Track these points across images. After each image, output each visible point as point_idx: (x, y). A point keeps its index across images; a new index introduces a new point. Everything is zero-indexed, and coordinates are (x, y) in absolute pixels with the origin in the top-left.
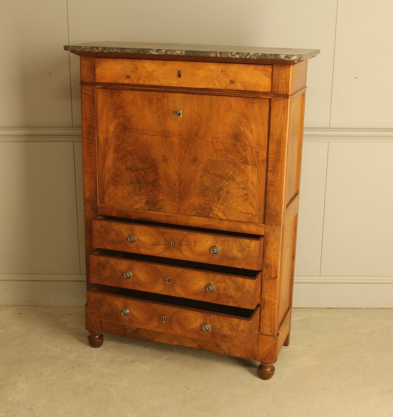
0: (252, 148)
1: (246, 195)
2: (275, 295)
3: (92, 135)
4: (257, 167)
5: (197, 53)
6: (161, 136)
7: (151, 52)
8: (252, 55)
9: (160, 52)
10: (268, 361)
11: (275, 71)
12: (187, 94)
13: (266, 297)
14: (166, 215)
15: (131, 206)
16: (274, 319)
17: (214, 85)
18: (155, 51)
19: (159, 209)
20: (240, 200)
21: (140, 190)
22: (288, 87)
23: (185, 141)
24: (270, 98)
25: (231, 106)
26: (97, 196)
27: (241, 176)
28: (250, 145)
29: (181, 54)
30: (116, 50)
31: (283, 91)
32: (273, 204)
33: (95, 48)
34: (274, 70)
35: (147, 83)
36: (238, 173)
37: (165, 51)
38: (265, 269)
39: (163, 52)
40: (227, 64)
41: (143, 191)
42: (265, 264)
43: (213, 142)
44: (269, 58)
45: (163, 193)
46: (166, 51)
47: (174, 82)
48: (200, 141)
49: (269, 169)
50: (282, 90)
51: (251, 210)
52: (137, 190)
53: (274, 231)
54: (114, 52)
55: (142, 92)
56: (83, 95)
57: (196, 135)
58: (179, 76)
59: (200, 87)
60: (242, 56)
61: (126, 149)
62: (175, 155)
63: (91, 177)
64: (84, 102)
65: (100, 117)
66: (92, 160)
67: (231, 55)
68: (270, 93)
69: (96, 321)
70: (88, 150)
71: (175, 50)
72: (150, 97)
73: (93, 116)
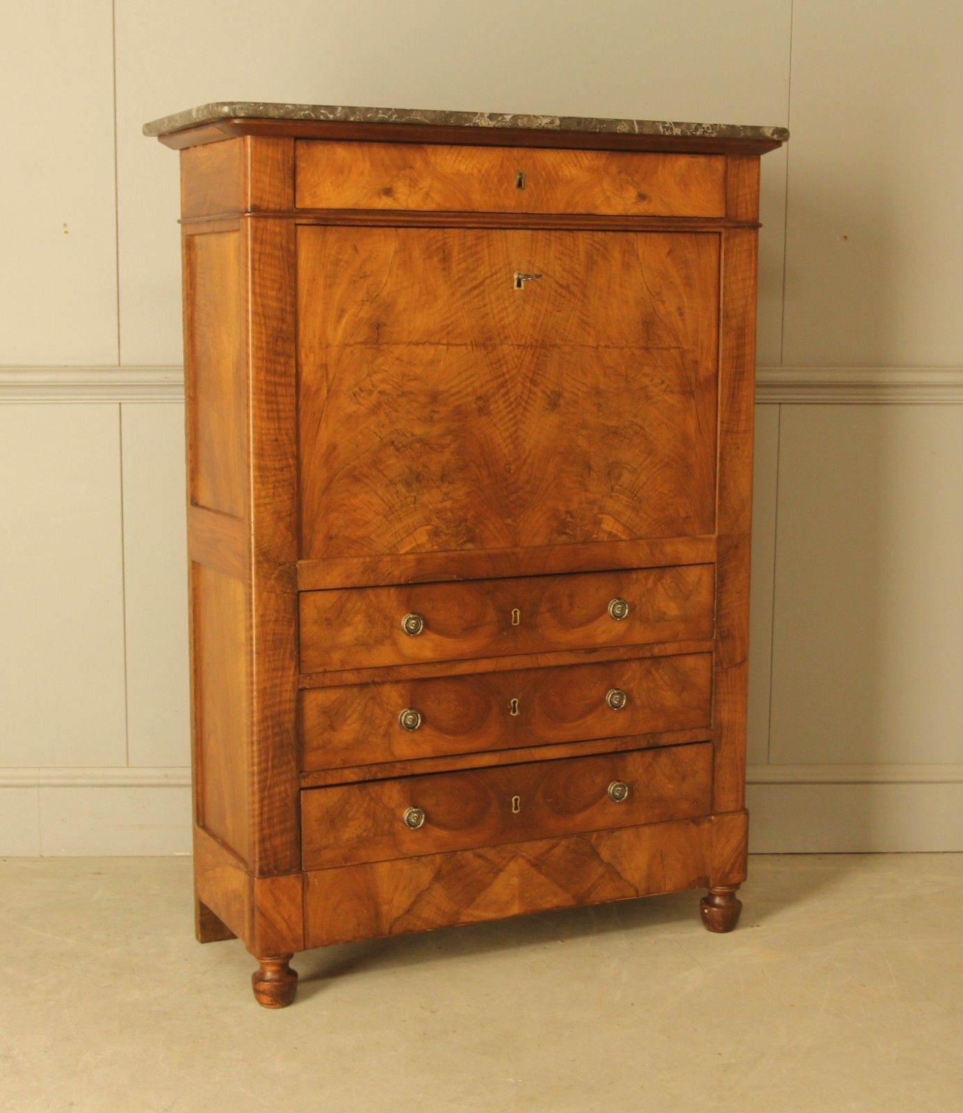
0: (684, 353)
3: (284, 359)
5: (587, 123)
6: (472, 345)
7: (475, 120)
8: (708, 128)
9: (500, 119)
11: (731, 169)
12: (535, 233)
14: (489, 556)
15: (393, 547)
17: (602, 204)
18: (488, 117)
19: (470, 541)
21: (418, 500)
22: (757, 204)
23: (532, 352)
24: (719, 230)
25: (638, 255)
28: (678, 348)
29: (550, 127)
30: (384, 114)
31: (747, 213)
33: (326, 110)
34: (729, 167)
35: (440, 206)
36: (654, 418)
37: (511, 118)
38: (720, 646)
39: (508, 120)
40: (628, 156)
42: (720, 633)
43: (597, 347)
44: (742, 134)
46: (515, 118)
47: (508, 201)
48: (567, 349)
50: (744, 211)
52: (409, 500)
53: (736, 547)
54: (376, 120)
56: (257, 247)
58: (519, 185)
59: (569, 211)
60: (687, 130)
61: (378, 389)
62: (507, 393)
63: (279, 482)
64: (261, 267)
65: (306, 306)
66: (283, 432)
67: (664, 127)
68: (721, 218)
69: (290, 917)
70: (272, 402)
71: (534, 116)
72: (445, 243)
73: (285, 304)
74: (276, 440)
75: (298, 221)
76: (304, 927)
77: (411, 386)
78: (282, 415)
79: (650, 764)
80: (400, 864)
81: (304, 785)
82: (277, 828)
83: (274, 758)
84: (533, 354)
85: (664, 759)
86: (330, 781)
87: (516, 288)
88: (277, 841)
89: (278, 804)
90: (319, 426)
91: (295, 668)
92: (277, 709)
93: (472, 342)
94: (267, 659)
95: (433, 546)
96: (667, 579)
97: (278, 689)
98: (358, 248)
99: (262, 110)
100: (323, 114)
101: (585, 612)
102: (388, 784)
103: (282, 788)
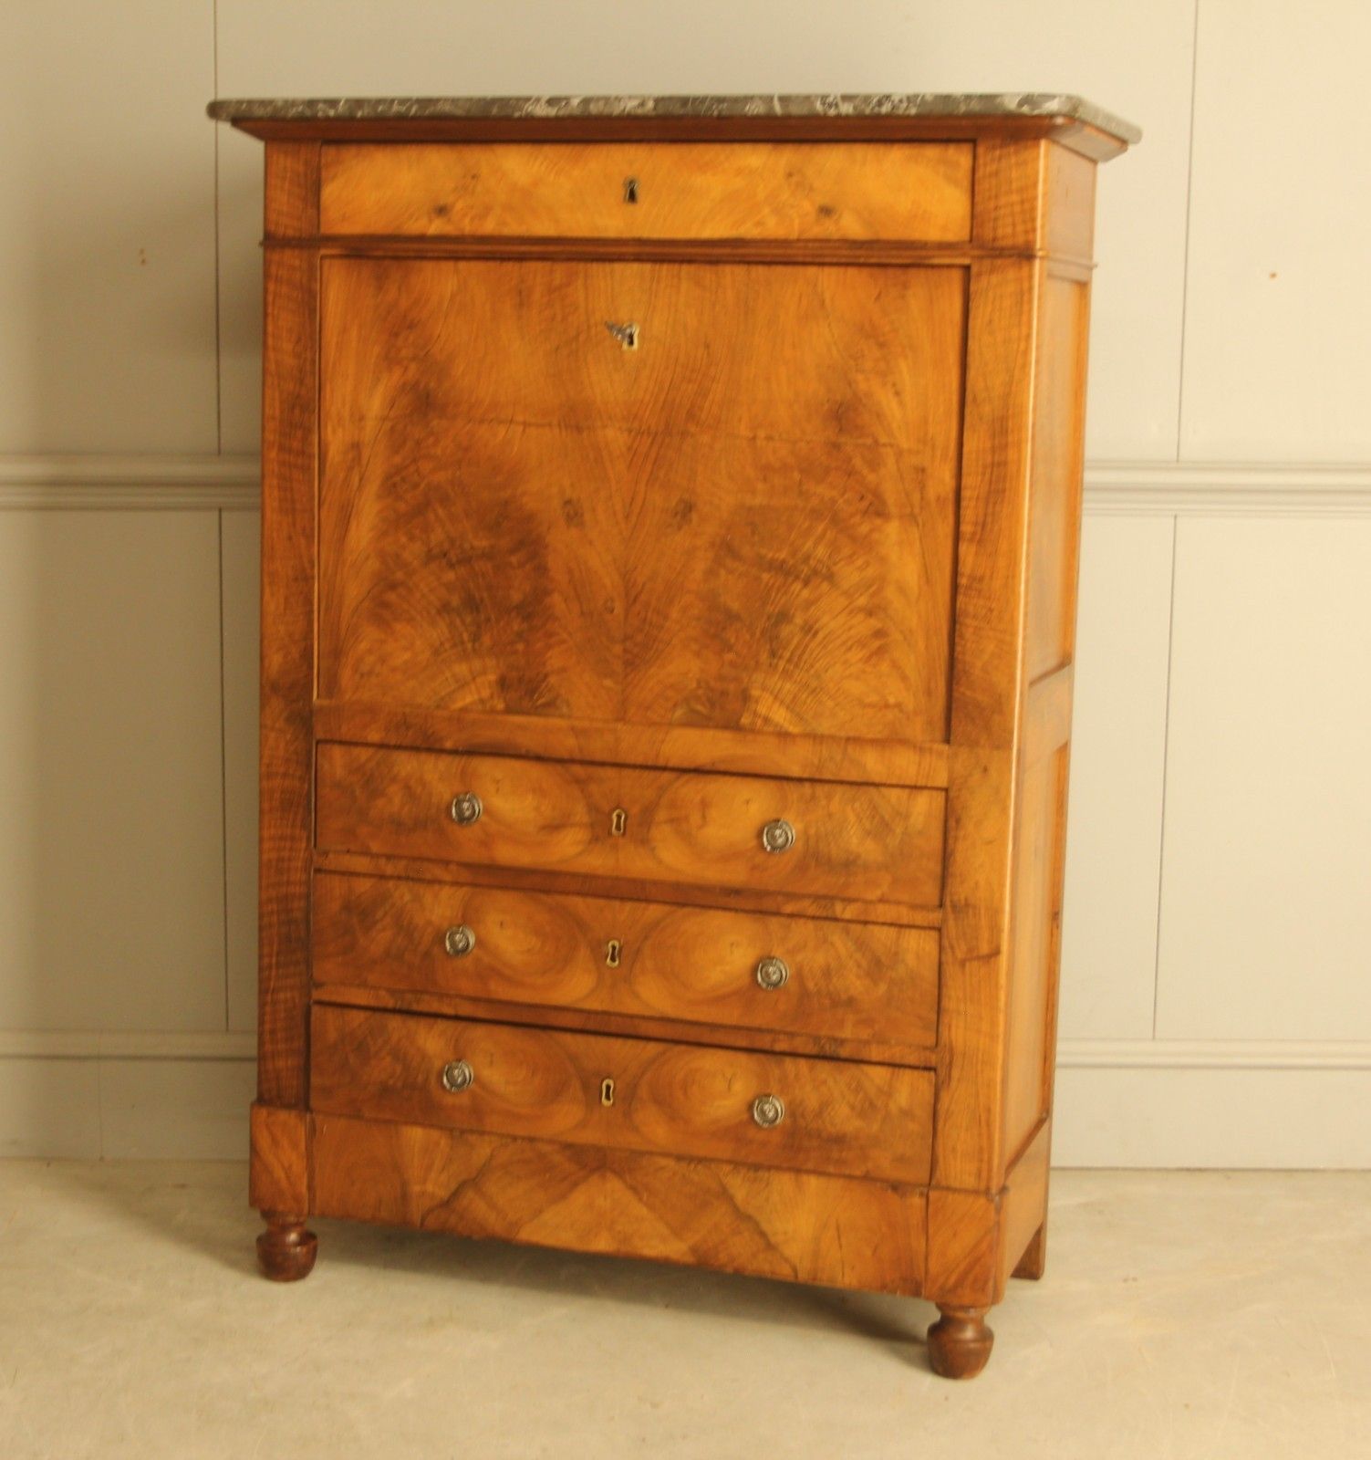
0: (900, 454)
1: (879, 634)
2: (994, 1023)
3: (299, 434)
4: (918, 525)
5: (698, 103)
6: (559, 425)
7: (529, 108)
8: (901, 101)
9: (564, 105)
10: (966, 1296)
11: (985, 165)
12: (657, 266)
13: (957, 1032)
14: (573, 729)
15: (442, 699)
16: (988, 1125)
17: (759, 224)
18: (547, 103)
19: (549, 705)
20: (856, 655)
21: (476, 638)
22: (1033, 220)
23: (649, 441)
24: (966, 261)
25: (823, 302)
26: (311, 668)
27: (859, 562)
28: (892, 446)
29: (640, 111)
30: (400, 106)
31: (1014, 235)
32: (979, 664)
33: (325, 104)
34: (981, 161)
35: (514, 228)
36: (846, 551)
37: (580, 103)
38: (951, 923)
39: (575, 105)
40: (805, 149)
41: (487, 640)
42: (951, 901)
43: (754, 438)
44: (962, 109)
45: (564, 642)
46: (586, 102)
47: (612, 222)
48: (705, 439)
49: (966, 528)
50: (1009, 230)
51: (896, 692)
52: (465, 636)
53: (985, 770)
54: (390, 114)
55: (491, 265)
56: (271, 287)
57: (691, 416)
58: (632, 196)
60: (864, 107)
61: (427, 481)
64: (276, 312)
65: (335, 364)
66: (299, 529)
67: (825, 104)
69: (290, 1166)
71: (615, 97)
72: (522, 282)
73: (305, 361)
74: (290, 538)
76: (310, 1184)
79: (825, 1082)
81: (316, 995)
82: (281, 1046)
84: (652, 445)
85: (848, 1078)
86: (349, 1000)
87: (625, 346)
88: (281, 1063)
89: (283, 1015)
90: (348, 523)
91: (308, 840)
92: (284, 890)
93: (558, 422)
94: (273, 823)
95: (498, 704)
96: (863, 803)
97: (286, 865)
101: (724, 832)
102: (426, 1023)
103: (289, 995)
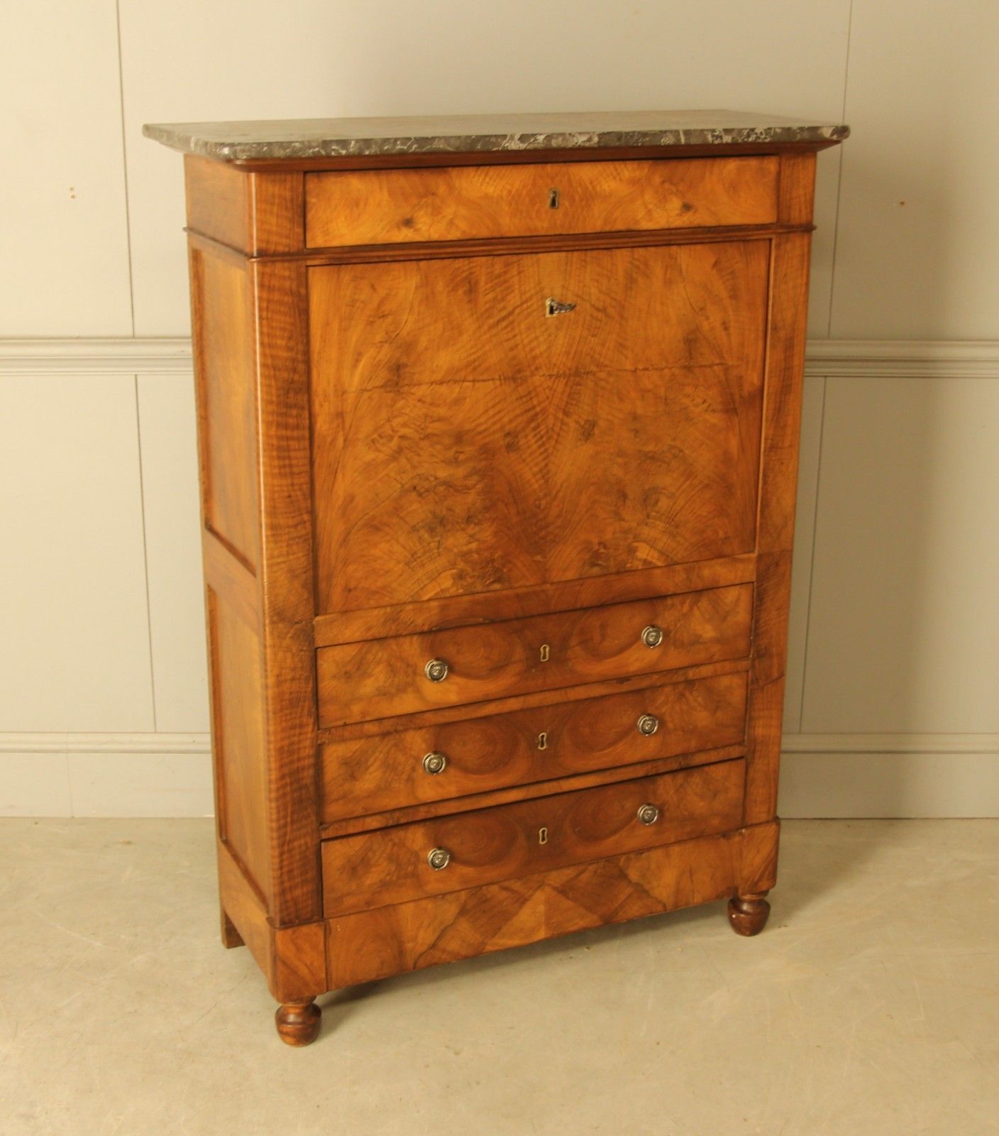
0: (728, 369)
3: (296, 412)
4: (738, 416)
5: (628, 137)
6: (500, 379)
7: (506, 143)
8: (761, 133)
9: (532, 140)
11: (785, 170)
12: (571, 253)
13: (760, 730)
14: (516, 595)
15: (416, 594)
18: (520, 139)
22: (811, 205)
23: (565, 381)
24: (771, 236)
25: (681, 270)
28: (721, 364)
29: (587, 144)
30: (402, 144)
31: (800, 216)
33: (337, 145)
34: (783, 167)
37: (544, 139)
38: (757, 664)
39: (540, 141)
41: (448, 545)
42: (758, 651)
43: (635, 371)
44: (799, 137)
46: (549, 137)
48: (603, 375)
50: (797, 214)
51: (723, 526)
52: (432, 545)
53: (776, 564)
54: (394, 151)
56: (264, 295)
58: (552, 203)
59: (607, 229)
60: (738, 138)
61: (399, 434)
62: (538, 426)
63: (293, 539)
64: (270, 315)
65: (319, 353)
66: (296, 488)
67: (713, 136)
68: (772, 224)
69: (312, 964)
70: (284, 458)
71: (570, 134)
72: (471, 274)
73: (297, 353)
74: (290, 496)
75: (309, 263)
76: (326, 969)
77: (435, 427)
78: (295, 470)
79: (681, 785)
80: (424, 903)
81: (324, 836)
82: (298, 880)
83: (293, 813)
84: (566, 384)
85: (696, 779)
86: (351, 830)
87: (548, 315)
88: (298, 892)
89: (298, 857)
90: (335, 477)
91: (314, 724)
92: (295, 766)
93: (500, 377)
94: (284, 718)
95: (458, 590)
96: (704, 603)
97: (296, 747)
98: (376, 287)
99: (266, 150)
100: (334, 150)
101: (616, 642)
102: (412, 829)
103: (302, 842)
